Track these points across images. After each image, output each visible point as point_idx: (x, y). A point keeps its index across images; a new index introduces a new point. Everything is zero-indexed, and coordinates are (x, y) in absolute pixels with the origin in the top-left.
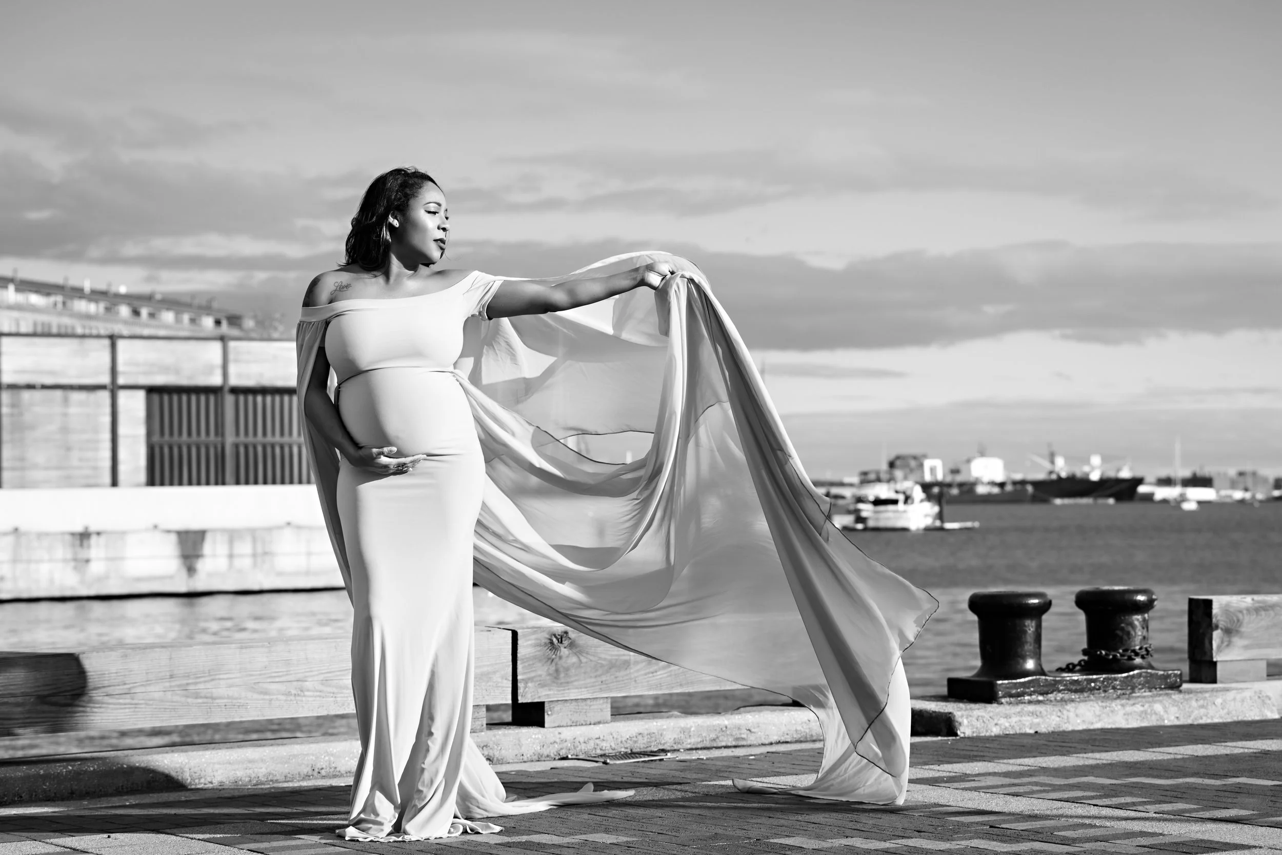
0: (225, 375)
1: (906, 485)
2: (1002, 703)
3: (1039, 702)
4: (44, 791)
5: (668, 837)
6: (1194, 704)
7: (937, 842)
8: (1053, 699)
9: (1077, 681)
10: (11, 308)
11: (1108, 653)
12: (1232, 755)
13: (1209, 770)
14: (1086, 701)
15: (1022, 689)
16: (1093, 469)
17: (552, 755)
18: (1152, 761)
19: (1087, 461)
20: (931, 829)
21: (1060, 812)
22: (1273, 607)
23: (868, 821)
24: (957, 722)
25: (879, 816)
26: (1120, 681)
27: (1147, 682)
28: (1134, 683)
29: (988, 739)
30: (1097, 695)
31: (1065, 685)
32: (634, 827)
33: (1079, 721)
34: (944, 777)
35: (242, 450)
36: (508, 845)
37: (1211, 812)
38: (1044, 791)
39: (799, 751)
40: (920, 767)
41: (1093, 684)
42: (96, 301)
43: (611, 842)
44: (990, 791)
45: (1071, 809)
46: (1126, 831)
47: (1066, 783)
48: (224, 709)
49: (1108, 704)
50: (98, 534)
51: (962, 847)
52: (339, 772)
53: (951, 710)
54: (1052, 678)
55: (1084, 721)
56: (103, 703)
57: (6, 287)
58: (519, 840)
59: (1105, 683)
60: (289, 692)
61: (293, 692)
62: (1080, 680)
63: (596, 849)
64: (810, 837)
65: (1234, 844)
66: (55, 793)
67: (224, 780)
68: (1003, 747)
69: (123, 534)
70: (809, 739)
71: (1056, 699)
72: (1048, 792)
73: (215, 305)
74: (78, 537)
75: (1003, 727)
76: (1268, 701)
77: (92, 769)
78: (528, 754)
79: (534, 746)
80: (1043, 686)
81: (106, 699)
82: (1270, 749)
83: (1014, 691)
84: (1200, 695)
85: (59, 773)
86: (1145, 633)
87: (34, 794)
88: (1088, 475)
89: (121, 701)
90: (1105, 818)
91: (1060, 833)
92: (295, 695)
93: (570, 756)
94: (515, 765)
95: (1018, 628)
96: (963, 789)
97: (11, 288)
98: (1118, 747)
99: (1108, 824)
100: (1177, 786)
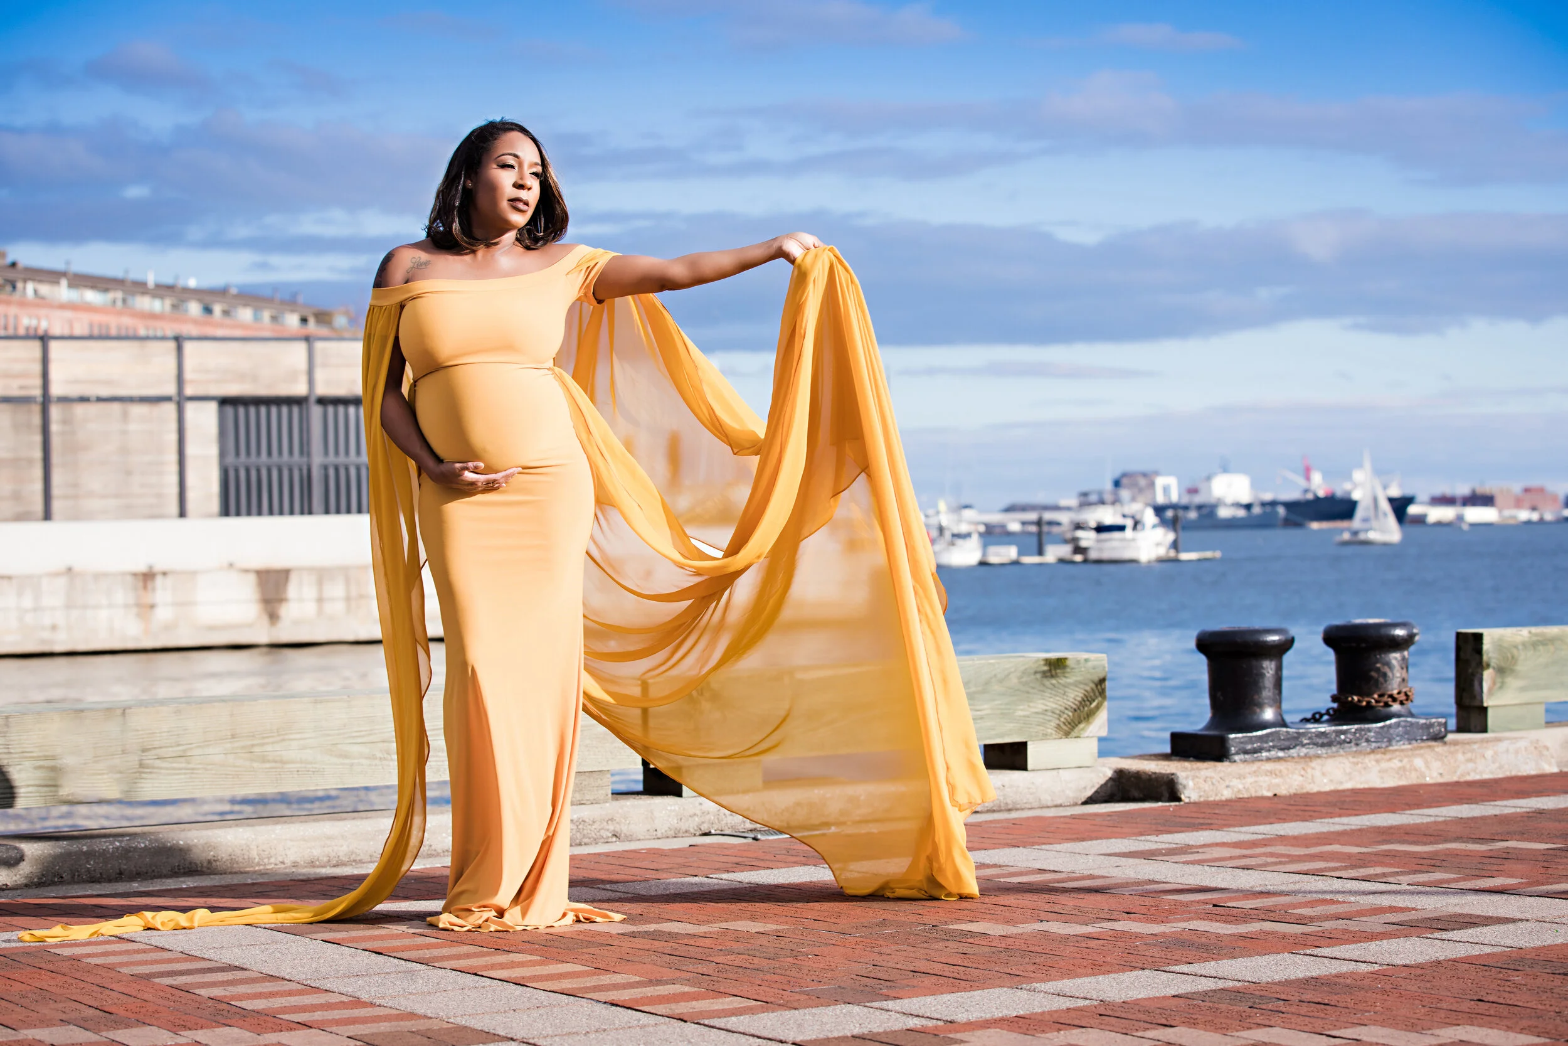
0: (311, 382)
1: (1134, 508)
2: (1235, 761)
3: (1279, 759)
4: (88, 870)
5: (826, 924)
6: (1460, 757)
7: (1149, 925)
8: (1295, 755)
9: (1323, 734)
10: (63, 306)
11: (1361, 698)
12: (1501, 815)
13: (1473, 834)
14: (1334, 757)
15: (1259, 744)
16: (1355, 486)
17: (692, 831)
18: (1409, 825)
19: (1348, 477)
20: (1143, 910)
21: (1297, 887)
22: (1552, 640)
23: (1067, 902)
24: (1181, 784)
25: (1082, 896)
26: (1375, 732)
27: (1406, 733)
28: (1391, 734)
29: (1218, 804)
30: (1347, 750)
31: (1310, 738)
32: (785, 914)
33: (1325, 781)
34: (1163, 849)
35: (332, 472)
36: (633, 935)
37: (1473, 881)
38: (1280, 863)
39: (991, 822)
40: (1134, 838)
41: (1343, 737)
42: (162, 297)
43: (757, 930)
44: (1216, 864)
45: (1311, 883)
46: (1374, 906)
47: (1307, 853)
48: (296, 776)
49: (1360, 760)
50: (164, 574)
51: (1179, 930)
52: (435, 850)
53: (1173, 771)
54: (1294, 730)
55: (1331, 781)
56: (154, 768)
57: (57, 283)
58: (646, 929)
59: (1358, 735)
60: (373, 755)
61: (379, 755)
62: (1328, 732)
63: (738, 940)
64: (997, 922)
65: (1497, 917)
66: (101, 874)
67: (298, 860)
68: (1234, 813)
69: (193, 574)
70: (1003, 808)
71: (1299, 756)
72: (1284, 864)
73: (301, 299)
74: (141, 578)
75: (1235, 790)
76: (1545, 752)
77: (143, 845)
78: (662, 829)
79: (670, 820)
80: (1283, 740)
81: (158, 763)
82: (1546, 807)
83: (1249, 747)
84: (1467, 747)
85: (104, 850)
86: (1404, 675)
87: (77, 874)
88: (1349, 493)
89: (175, 765)
90: (1350, 892)
91: (1295, 911)
92: (381, 758)
93: (713, 832)
94: (646, 842)
95: (1255, 672)
96: (1184, 863)
97: (64, 282)
98: (1370, 810)
99: (1352, 899)
100: (1436, 853)
